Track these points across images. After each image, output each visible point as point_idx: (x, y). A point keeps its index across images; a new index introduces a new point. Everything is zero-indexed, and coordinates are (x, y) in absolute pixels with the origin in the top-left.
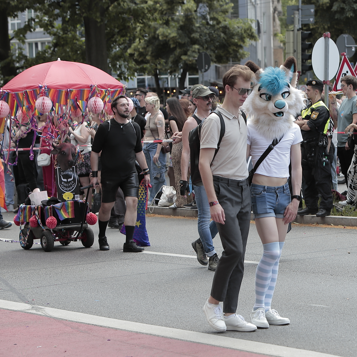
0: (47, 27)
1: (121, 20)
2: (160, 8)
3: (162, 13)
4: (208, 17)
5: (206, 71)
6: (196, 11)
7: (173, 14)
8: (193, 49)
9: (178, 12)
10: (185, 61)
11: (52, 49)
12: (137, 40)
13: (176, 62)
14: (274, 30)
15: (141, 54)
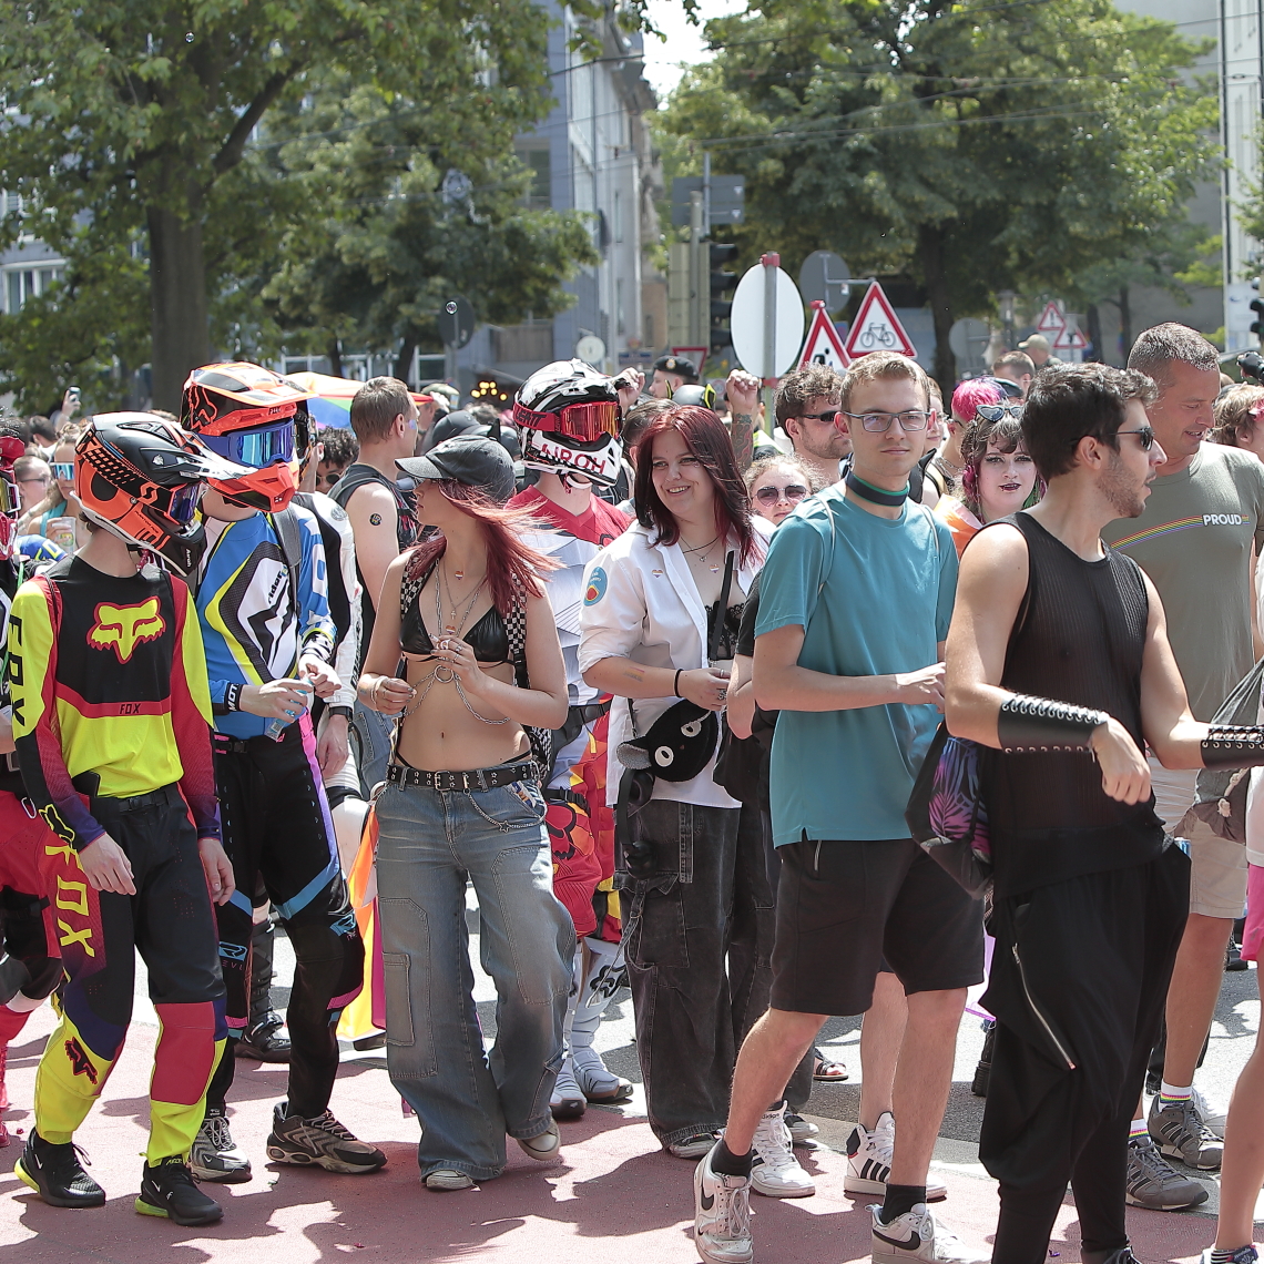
0: (55, 235)
1: (244, 215)
2: (347, 183)
3: (350, 193)
4: (471, 205)
5: (462, 345)
6: (436, 190)
7: (379, 195)
8: (431, 289)
9: (392, 191)
10: (409, 318)
11: (67, 289)
12: (285, 265)
13: (387, 320)
14: (642, 237)
15: (296, 301)
